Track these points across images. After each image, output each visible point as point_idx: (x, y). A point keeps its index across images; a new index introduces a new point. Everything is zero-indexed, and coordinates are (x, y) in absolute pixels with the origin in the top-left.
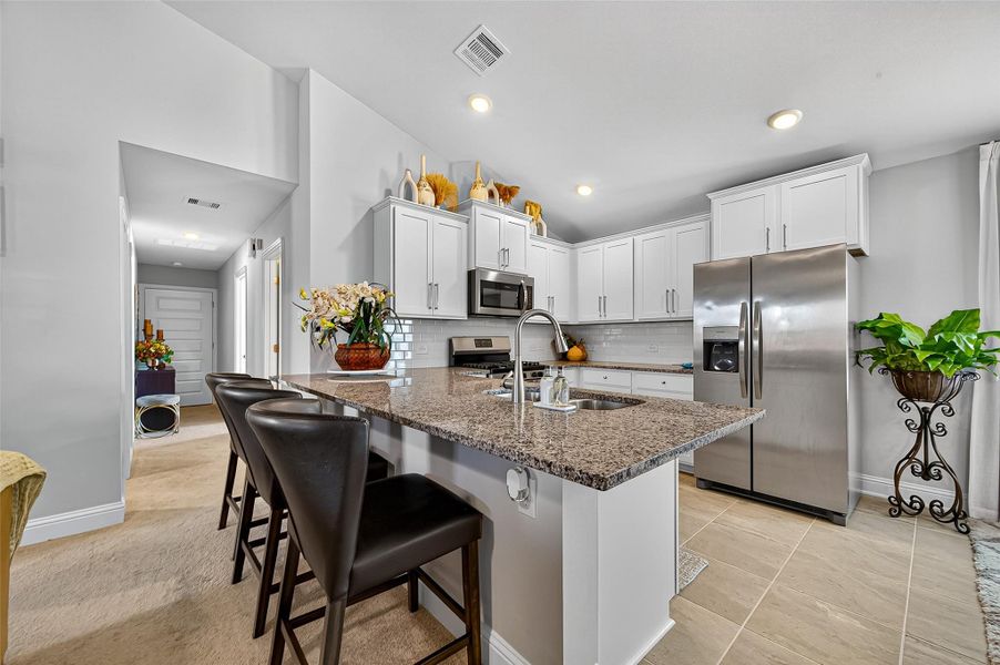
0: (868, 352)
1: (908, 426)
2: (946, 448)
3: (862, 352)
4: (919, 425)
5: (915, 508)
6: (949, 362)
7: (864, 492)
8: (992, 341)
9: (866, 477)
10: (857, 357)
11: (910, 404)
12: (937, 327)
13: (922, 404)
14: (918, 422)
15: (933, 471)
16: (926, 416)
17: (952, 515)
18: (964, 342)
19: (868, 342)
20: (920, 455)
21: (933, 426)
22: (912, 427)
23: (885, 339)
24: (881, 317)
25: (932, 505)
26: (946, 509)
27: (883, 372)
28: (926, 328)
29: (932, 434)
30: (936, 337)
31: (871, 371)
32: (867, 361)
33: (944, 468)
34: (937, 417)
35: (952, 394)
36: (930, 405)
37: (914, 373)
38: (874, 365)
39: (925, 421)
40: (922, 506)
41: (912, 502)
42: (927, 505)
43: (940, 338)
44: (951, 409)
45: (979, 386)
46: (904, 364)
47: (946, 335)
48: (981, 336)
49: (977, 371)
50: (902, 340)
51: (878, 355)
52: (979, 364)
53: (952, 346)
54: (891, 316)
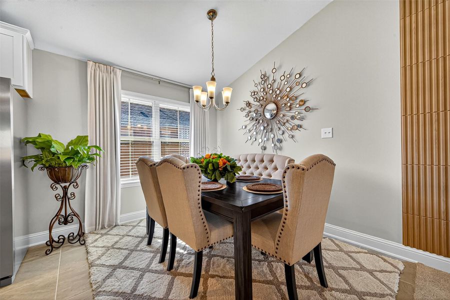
0: (31, 157)
1: (56, 198)
2: (74, 204)
3: (27, 158)
4: (62, 196)
5: (61, 242)
6: (76, 161)
7: (30, 245)
8: (93, 150)
9: (31, 236)
10: (23, 161)
11: (57, 186)
12: (70, 144)
13: (63, 185)
15: (69, 219)
16: (65, 189)
17: (78, 237)
18: (82, 150)
19: (32, 151)
20: (63, 213)
21: (69, 195)
22: (58, 198)
23: (43, 149)
24: (40, 135)
25: (69, 237)
26: (76, 234)
27: (42, 169)
28: (65, 144)
29: (69, 199)
30: (70, 148)
31: (32, 169)
32: (30, 163)
33: (74, 215)
34: (71, 190)
35: (77, 178)
36: (67, 184)
37: (59, 168)
38: (35, 165)
39: (65, 193)
40: (64, 239)
41: (59, 239)
42: (66, 237)
43: (72, 148)
44: (77, 184)
45: (88, 171)
46: (53, 163)
47: (74, 147)
48: (89, 147)
49: (88, 164)
50: (52, 150)
51: (38, 159)
52: (88, 161)
53: (77, 153)
54: (46, 136)
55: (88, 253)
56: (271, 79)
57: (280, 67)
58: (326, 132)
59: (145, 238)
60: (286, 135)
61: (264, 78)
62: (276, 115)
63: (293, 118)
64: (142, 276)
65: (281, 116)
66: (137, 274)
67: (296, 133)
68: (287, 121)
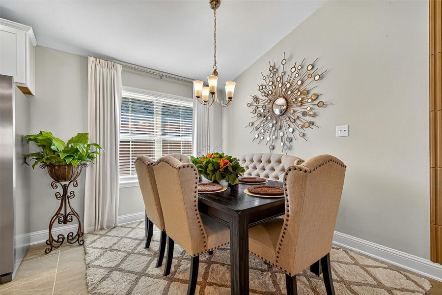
0: (33, 155)
1: (56, 196)
2: (74, 203)
3: (29, 156)
5: (60, 242)
6: (76, 159)
7: (32, 244)
8: (93, 148)
9: (32, 234)
10: (25, 159)
11: (58, 184)
12: (70, 141)
13: (63, 183)
14: (62, 194)
15: (69, 218)
16: (65, 188)
17: (77, 237)
18: (82, 148)
19: (34, 148)
20: (62, 212)
21: (69, 194)
22: (58, 196)
23: (44, 146)
24: (41, 133)
25: (68, 236)
26: (75, 234)
27: (43, 167)
28: (66, 142)
29: (68, 198)
30: (70, 146)
31: (33, 167)
32: (32, 161)
33: (74, 214)
34: (70, 189)
35: (78, 175)
36: (67, 183)
37: (59, 166)
38: (36, 163)
39: (65, 191)
40: (63, 239)
41: (59, 238)
42: (66, 236)
43: (72, 146)
44: (77, 183)
45: (88, 169)
46: (54, 161)
47: (74, 144)
48: (88, 146)
49: (88, 163)
50: (53, 147)
51: (39, 157)
52: (88, 159)
53: (77, 151)
54: (47, 133)
55: (85, 253)
56: (281, 71)
57: (291, 57)
58: (341, 130)
59: (143, 240)
60: (297, 133)
61: (273, 70)
62: (286, 110)
63: (304, 114)
64: (137, 280)
65: (292, 111)
66: (133, 277)
67: (307, 131)
68: (298, 118)
